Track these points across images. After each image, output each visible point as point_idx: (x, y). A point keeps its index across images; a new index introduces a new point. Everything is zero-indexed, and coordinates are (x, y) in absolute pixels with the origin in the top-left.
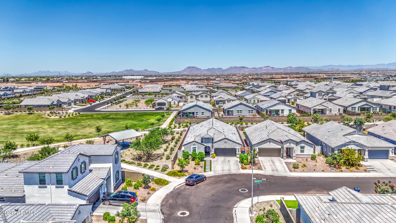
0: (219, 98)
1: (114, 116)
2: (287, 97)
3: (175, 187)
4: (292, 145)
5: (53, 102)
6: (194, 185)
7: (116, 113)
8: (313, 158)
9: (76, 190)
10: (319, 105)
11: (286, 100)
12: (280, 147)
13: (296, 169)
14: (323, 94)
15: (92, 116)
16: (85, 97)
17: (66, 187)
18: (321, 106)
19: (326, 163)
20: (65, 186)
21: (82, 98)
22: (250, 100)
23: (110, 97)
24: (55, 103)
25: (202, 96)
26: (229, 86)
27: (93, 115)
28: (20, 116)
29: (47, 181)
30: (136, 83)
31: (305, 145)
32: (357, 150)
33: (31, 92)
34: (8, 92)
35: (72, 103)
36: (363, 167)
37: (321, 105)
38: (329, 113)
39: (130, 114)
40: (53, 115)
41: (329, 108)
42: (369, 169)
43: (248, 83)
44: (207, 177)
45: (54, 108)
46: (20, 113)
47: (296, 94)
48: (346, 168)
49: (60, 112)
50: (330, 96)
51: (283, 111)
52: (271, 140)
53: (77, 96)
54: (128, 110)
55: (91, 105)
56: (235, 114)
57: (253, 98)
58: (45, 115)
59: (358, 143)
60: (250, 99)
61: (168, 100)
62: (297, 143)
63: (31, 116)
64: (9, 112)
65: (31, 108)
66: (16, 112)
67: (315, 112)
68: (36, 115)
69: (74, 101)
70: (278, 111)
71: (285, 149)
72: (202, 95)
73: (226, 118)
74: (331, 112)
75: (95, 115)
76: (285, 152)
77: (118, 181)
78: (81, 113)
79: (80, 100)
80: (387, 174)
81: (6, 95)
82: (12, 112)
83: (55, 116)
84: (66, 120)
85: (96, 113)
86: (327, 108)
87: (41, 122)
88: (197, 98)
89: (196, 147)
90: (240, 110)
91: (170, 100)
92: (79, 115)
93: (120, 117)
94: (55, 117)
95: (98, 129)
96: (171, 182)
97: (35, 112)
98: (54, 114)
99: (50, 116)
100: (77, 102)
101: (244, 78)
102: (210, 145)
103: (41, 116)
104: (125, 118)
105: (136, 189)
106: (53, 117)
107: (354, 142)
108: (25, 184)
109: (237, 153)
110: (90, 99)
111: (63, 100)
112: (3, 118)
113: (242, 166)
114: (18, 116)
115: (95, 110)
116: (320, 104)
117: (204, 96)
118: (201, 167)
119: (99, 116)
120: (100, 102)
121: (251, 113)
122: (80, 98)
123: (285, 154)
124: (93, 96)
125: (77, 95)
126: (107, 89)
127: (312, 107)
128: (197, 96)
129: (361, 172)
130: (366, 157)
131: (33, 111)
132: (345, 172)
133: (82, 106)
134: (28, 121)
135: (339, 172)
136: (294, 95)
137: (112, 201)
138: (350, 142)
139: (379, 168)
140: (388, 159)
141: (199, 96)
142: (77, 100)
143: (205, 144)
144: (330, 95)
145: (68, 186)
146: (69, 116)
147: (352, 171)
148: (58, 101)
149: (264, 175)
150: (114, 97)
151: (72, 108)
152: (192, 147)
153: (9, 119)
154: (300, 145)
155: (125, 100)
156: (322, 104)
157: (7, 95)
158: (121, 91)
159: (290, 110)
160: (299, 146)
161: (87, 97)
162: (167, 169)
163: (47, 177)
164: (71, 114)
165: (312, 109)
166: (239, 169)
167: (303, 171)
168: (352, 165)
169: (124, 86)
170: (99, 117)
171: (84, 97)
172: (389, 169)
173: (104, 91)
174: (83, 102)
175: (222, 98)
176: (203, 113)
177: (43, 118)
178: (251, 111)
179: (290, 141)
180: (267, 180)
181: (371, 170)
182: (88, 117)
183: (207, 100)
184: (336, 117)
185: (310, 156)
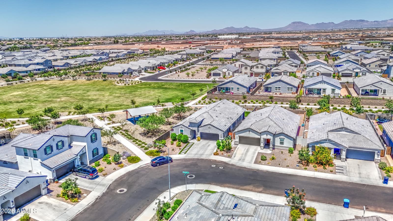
0: (276, 69)
1: (167, 86)
3: (141, 166)
4: (269, 137)
5: (124, 70)
6: (156, 166)
7: (171, 83)
8: (291, 151)
10: (369, 85)
12: (259, 137)
13: (262, 161)
15: (150, 84)
16: (156, 65)
18: (373, 86)
19: (299, 158)
20: (39, 159)
21: (153, 65)
22: (308, 73)
23: (183, 63)
24: (126, 71)
25: (257, 67)
28: (97, 82)
29: (28, 154)
30: (222, 44)
31: (285, 137)
33: (123, 56)
34: (103, 57)
35: (143, 71)
36: (333, 167)
37: (372, 86)
39: (181, 84)
40: (121, 82)
41: (383, 89)
42: (337, 171)
43: (341, 46)
44: (174, 160)
45: (122, 76)
46: (98, 79)
47: (378, 65)
48: (314, 166)
49: (127, 79)
51: (324, 90)
52: (250, 130)
55: (159, 72)
56: (273, 90)
57: (312, 70)
58: (115, 83)
61: (223, 71)
62: (275, 135)
63: (105, 82)
64: (91, 78)
66: (95, 78)
67: (365, 93)
68: (109, 82)
69: (144, 69)
70: (321, 90)
71: (262, 139)
72: (258, 66)
73: (256, 96)
74: (385, 93)
75: (153, 84)
76: (262, 142)
77: (97, 156)
78: (142, 81)
79: (151, 67)
80: (351, 178)
81: (101, 60)
83: (122, 83)
84: (128, 87)
85: (155, 82)
86: (380, 89)
87: (107, 89)
88: (253, 69)
89: (183, 129)
90: (279, 87)
91: (225, 70)
92: (140, 84)
93: (172, 88)
94: (122, 84)
95: (133, 102)
96: (142, 160)
97: (110, 79)
98: (122, 82)
99: (118, 83)
100: (149, 70)
102: (195, 129)
104: (176, 89)
105: (108, 164)
106: (120, 85)
107: (330, 140)
108: (17, 154)
109: (220, 138)
111: (133, 68)
112: (84, 83)
113: (217, 151)
114: (95, 82)
115: (158, 78)
116: (371, 85)
117: (260, 67)
118: (180, 149)
119: (155, 85)
120: (169, 69)
121: (290, 90)
122: (151, 66)
123: (262, 145)
124: (165, 63)
125: (149, 62)
127: (361, 87)
128: (253, 67)
129: (326, 173)
130: (343, 156)
131: (108, 78)
132: (310, 170)
133: (150, 73)
134: (98, 88)
135: (302, 170)
136: (376, 65)
137: (78, 173)
138: (326, 140)
139: (350, 170)
140: (374, 161)
141: (255, 67)
142: (148, 67)
143: (192, 128)
146: (132, 84)
147: (316, 171)
148: (129, 69)
149: (227, 163)
151: (140, 76)
152: (180, 130)
153: (88, 84)
154: (280, 137)
155: (194, 67)
156: (373, 84)
158: (200, 55)
159: (333, 90)
160: (278, 138)
161: (159, 64)
162: (149, 148)
163: (28, 152)
164: (137, 82)
165: (361, 89)
166: (211, 154)
167: (268, 164)
169: (204, 50)
170: (155, 86)
171: (155, 64)
172: (360, 173)
173: (179, 57)
174: (153, 69)
175: (278, 69)
176: (238, 88)
177: (112, 84)
178: (290, 89)
179: (267, 132)
180: (224, 169)
181: (339, 171)
182: (147, 86)
183: (262, 72)
184: (383, 102)
185: (288, 149)
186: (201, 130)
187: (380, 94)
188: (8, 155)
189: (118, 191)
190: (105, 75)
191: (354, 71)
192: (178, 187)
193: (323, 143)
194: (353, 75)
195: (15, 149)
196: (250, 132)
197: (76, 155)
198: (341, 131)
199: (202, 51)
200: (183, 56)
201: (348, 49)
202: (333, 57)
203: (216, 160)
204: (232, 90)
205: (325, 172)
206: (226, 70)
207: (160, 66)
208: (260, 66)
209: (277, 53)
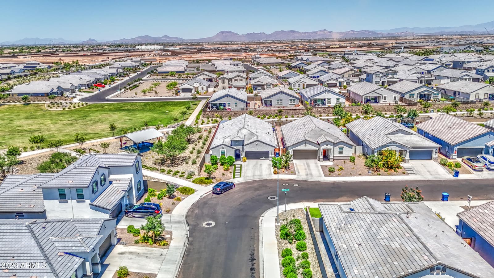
0: (257, 82)
1: (129, 107)
3: (201, 196)
4: (329, 147)
5: (53, 89)
6: (221, 193)
8: (352, 160)
9: (97, 204)
10: (372, 92)
11: (337, 84)
12: (317, 149)
13: (331, 173)
14: (381, 75)
15: (102, 106)
17: (88, 202)
19: (365, 165)
20: (86, 201)
21: (87, 82)
23: (123, 79)
24: (55, 90)
25: (236, 80)
27: (104, 106)
28: (13, 107)
29: (67, 195)
30: (154, 56)
31: (344, 146)
32: (398, 151)
33: (20, 72)
35: (76, 90)
36: (403, 169)
37: (374, 93)
38: (383, 101)
39: (148, 104)
40: (54, 106)
41: (384, 96)
42: (408, 172)
43: (296, 57)
44: (236, 184)
45: (52, 96)
46: (13, 103)
47: (351, 74)
48: (385, 171)
49: (63, 102)
50: (390, 78)
51: (329, 99)
53: (81, 80)
54: (146, 98)
55: (100, 91)
56: (274, 103)
57: (298, 81)
58: (45, 107)
59: (400, 144)
60: (294, 84)
61: (194, 85)
62: (335, 145)
63: (28, 107)
66: (8, 102)
68: (34, 106)
69: (78, 87)
70: (325, 100)
71: (321, 151)
72: (236, 78)
73: (263, 111)
74: (386, 100)
75: (106, 106)
76: (321, 154)
77: (140, 191)
78: (88, 103)
79: (85, 85)
80: (425, 176)
82: (3, 102)
83: (58, 107)
84: (70, 112)
85: (108, 103)
86: (381, 96)
87: (40, 116)
88: (230, 82)
89: (225, 150)
90: (280, 100)
91: (197, 85)
92: (87, 106)
93: (137, 109)
94: (57, 108)
95: (112, 127)
96: (197, 191)
97: (32, 102)
98: (56, 105)
99: (51, 108)
100: (82, 88)
101: (293, 48)
102: (240, 148)
103: (40, 107)
104: (142, 109)
105: (160, 199)
106: (54, 109)
107: (395, 143)
108: (44, 199)
109: (270, 156)
110: (97, 83)
111: (64, 86)
113: (275, 170)
114: (10, 107)
115: (105, 98)
117: (239, 80)
118: (231, 173)
119: (111, 107)
120: (110, 86)
121: (292, 103)
123: (321, 157)
124: (101, 79)
125: (81, 78)
126: (118, 68)
127: (364, 95)
128: (230, 80)
129: (399, 175)
130: (407, 158)
131: (29, 101)
132: (383, 175)
133: (88, 92)
134: (25, 115)
135: (376, 176)
136: (349, 75)
137: (135, 213)
138: (391, 143)
139: (419, 170)
140: (432, 159)
141: (233, 80)
142: (82, 85)
143: (235, 147)
144: (390, 76)
145: (89, 201)
146: (74, 107)
147: (390, 175)
148: (59, 87)
149: (297, 180)
150: (127, 78)
151: (77, 97)
152: (221, 151)
155: (142, 84)
156: (375, 91)
158: (136, 69)
159: (338, 99)
160: (337, 147)
161: (94, 80)
162: (193, 176)
163: (67, 191)
165: (364, 97)
166: (271, 174)
167: (339, 175)
168: (391, 168)
169: (139, 63)
171: (90, 80)
172: (429, 172)
173: (114, 71)
174: (89, 88)
175: (260, 82)
176: (236, 103)
177: (42, 110)
178: (292, 101)
179: (327, 142)
180: (299, 186)
181: (410, 172)
182: (98, 109)
183: (242, 85)
185: (349, 158)
186: (246, 148)
187: (382, 102)
188: (22, 204)
189: (204, 225)
190: (25, 98)
191: (339, 80)
192: (271, 210)
193: (389, 146)
194: (338, 85)
195: (42, 191)
196: (307, 144)
197: (124, 191)
198: (398, 133)
199: (136, 63)
200: (119, 70)
201: (304, 61)
202: (297, 69)
203: (282, 179)
204: (229, 106)
205: (398, 175)
206: (199, 85)
207: (96, 83)
208: (239, 78)
209: (236, 65)
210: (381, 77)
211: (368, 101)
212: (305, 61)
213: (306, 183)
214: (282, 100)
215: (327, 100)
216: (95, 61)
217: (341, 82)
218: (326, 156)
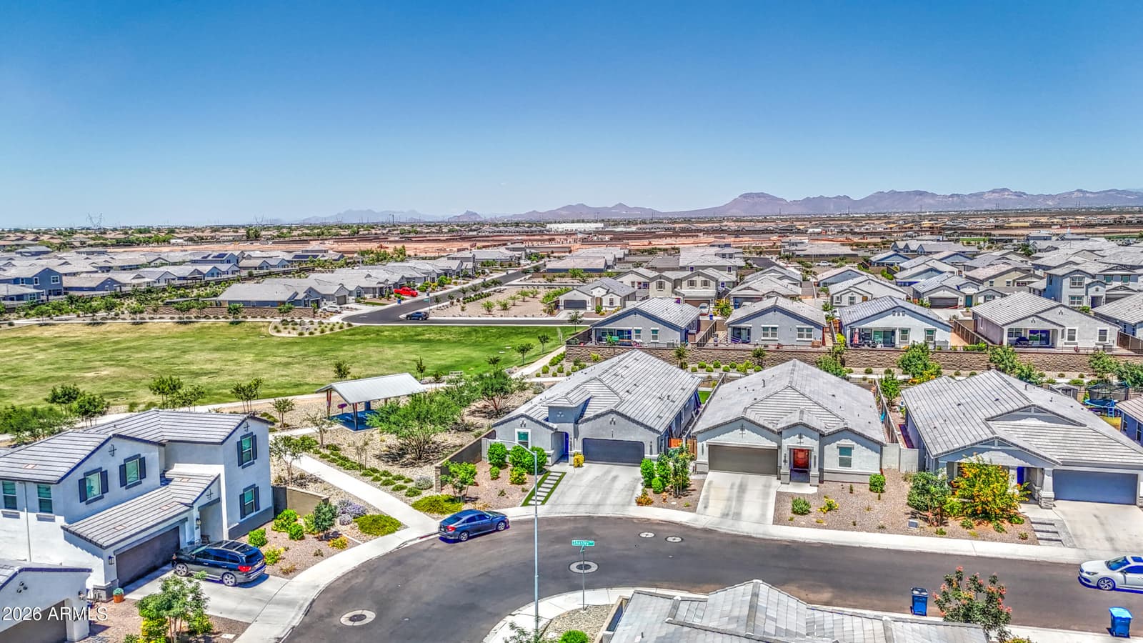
0: (745, 289)
1: (432, 336)
2: (961, 290)
3: (405, 543)
4: (810, 443)
5: (296, 294)
6: (459, 541)
7: (443, 327)
8: (877, 486)
9: (79, 531)
10: (1029, 317)
11: (957, 298)
12: (774, 445)
13: (797, 518)
14: (1088, 281)
15: (378, 332)
16: (389, 283)
17: (60, 520)
18: (1038, 319)
19: (908, 504)
20: (57, 518)
21: (379, 283)
22: (838, 298)
23: (468, 283)
24: (300, 297)
25: (692, 284)
26: (827, 253)
27: (383, 332)
28: (209, 328)
29: (20, 501)
31: (854, 443)
32: (1013, 469)
33: (280, 265)
34: (223, 267)
35: (351, 298)
36: (1025, 525)
37: (1036, 319)
38: (1065, 344)
39: (475, 330)
40: (285, 328)
41: (1067, 328)
42: (1038, 535)
43: (893, 244)
44: (513, 522)
45: (290, 308)
46: (214, 320)
47: (1014, 281)
48: (963, 525)
49: (307, 320)
50: (1115, 289)
51: (905, 332)
52: (746, 424)
53: (368, 279)
54: (491, 318)
55: (399, 302)
56: (756, 336)
57: (849, 290)
58: (268, 329)
59: (1018, 446)
60: (838, 295)
61: (594, 294)
62: (824, 438)
63: (236, 329)
64: (190, 318)
65: (236, 309)
66: (205, 317)
67: (1017, 341)
68: (248, 327)
69: (355, 293)
70: (893, 333)
71: (785, 452)
72: (694, 279)
74: (1074, 340)
75: (387, 330)
76: (785, 461)
77: (254, 513)
78: (353, 324)
79: (374, 289)
80: (1093, 552)
81: (215, 274)
82: (195, 317)
83: (291, 331)
84: (312, 341)
85: (392, 326)
86: (1060, 329)
87: (245, 346)
88: (679, 287)
89: (529, 431)
90: (772, 328)
91: (598, 293)
92: (347, 330)
93: (448, 339)
94: (289, 333)
95: (340, 370)
96: (406, 527)
97: (250, 319)
98: (290, 326)
99: (278, 331)
100: (368, 296)
101: (906, 228)
102: (568, 427)
103: (258, 330)
104: (459, 342)
105: (293, 538)
106: (284, 334)
107: (1003, 442)
109: (647, 455)
110: (404, 288)
111: (323, 290)
112: (169, 333)
113: (645, 494)
114: (205, 328)
115: (400, 317)
116: (1033, 316)
117: (699, 284)
118: (524, 490)
119: (395, 334)
120: (428, 295)
121: (805, 335)
122: (374, 285)
123: (785, 469)
124: (414, 278)
125: (369, 276)
126: (463, 260)
127: (1007, 324)
128: (679, 282)
129: (1006, 542)
130: (1047, 492)
131: (244, 317)
132: (953, 535)
133: (374, 304)
134: (217, 343)
135: (932, 536)
136: (1008, 282)
138: (989, 442)
139: (1079, 533)
140: (1135, 504)
141: (685, 283)
142: (367, 290)
143: (555, 426)
144: (1116, 284)
145: (66, 518)
146: (322, 331)
147: (975, 537)
148: (310, 291)
149: (688, 527)
150: (478, 281)
151: (344, 311)
152: (519, 433)
153: (183, 335)
154: (838, 442)
155: (500, 292)
156: (1039, 315)
157: (218, 274)
158: (510, 265)
159: (930, 333)
160: (834, 445)
161: (397, 281)
162: (423, 491)
163: (19, 490)
164: (337, 326)
165: (1006, 329)
166: (629, 504)
167: (818, 524)
168: (987, 516)
169: (520, 253)
170: (394, 337)
171: (387, 280)
172: (1111, 540)
173: (454, 265)
174: (382, 296)
175: (752, 289)
176: (655, 331)
177: (260, 334)
178: (805, 333)
179: (801, 428)
180: (683, 544)
181: (1045, 535)
182: (368, 336)
183: (705, 295)
184: (1076, 359)
185: (868, 479)
186: (585, 430)
187: (1061, 343)
189: (344, 620)
190: (234, 309)
191: (964, 290)
193: (982, 451)
194: (960, 303)
196: (746, 431)
197: (185, 505)
198: (1026, 417)
199: (517, 254)
200: (465, 264)
201: (912, 251)
202: (882, 268)
203: (649, 519)
205: (1002, 541)
206: (604, 292)
207: (402, 286)
208: (699, 279)
209: (727, 256)
210: (1088, 286)
211: (1020, 340)
212: (915, 251)
213: (710, 536)
214: (776, 328)
215: (897, 333)
216: (445, 249)
217: (971, 296)
218: (800, 468)
